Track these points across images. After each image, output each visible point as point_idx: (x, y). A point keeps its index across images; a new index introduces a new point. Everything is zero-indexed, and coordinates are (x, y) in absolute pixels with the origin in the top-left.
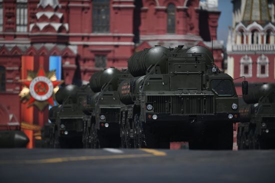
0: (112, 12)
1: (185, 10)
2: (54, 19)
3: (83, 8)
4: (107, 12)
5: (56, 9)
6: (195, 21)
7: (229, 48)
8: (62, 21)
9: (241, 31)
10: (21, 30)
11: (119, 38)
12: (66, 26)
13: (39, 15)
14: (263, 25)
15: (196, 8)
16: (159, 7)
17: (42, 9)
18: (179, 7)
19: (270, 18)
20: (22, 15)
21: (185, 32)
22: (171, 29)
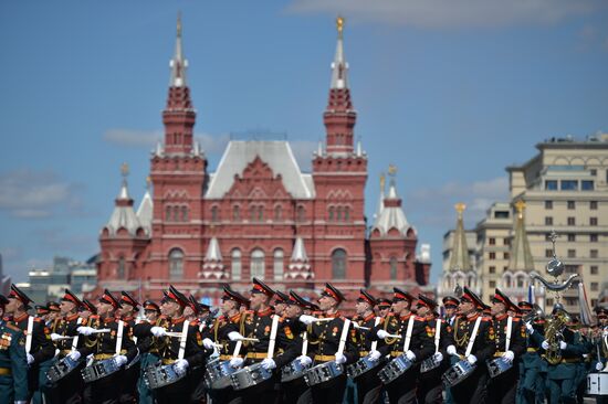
0: (348, 264)
1: (405, 263)
2: (303, 269)
3: (326, 262)
4: (344, 264)
5: (305, 262)
6: (412, 270)
7: (439, 291)
8: (309, 271)
9: (449, 277)
10: (278, 278)
11: (353, 284)
12: (313, 275)
13: (291, 267)
14: (465, 272)
15: (412, 260)
16: (384, 259)
17: (294, 262)
18: (400, 260)
19: (472, 267)
20: (279, 266)
21: (405, 279)
22: (393, 277)
